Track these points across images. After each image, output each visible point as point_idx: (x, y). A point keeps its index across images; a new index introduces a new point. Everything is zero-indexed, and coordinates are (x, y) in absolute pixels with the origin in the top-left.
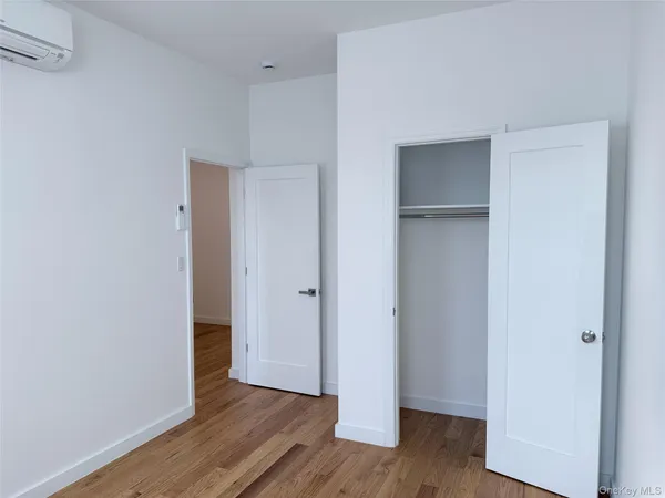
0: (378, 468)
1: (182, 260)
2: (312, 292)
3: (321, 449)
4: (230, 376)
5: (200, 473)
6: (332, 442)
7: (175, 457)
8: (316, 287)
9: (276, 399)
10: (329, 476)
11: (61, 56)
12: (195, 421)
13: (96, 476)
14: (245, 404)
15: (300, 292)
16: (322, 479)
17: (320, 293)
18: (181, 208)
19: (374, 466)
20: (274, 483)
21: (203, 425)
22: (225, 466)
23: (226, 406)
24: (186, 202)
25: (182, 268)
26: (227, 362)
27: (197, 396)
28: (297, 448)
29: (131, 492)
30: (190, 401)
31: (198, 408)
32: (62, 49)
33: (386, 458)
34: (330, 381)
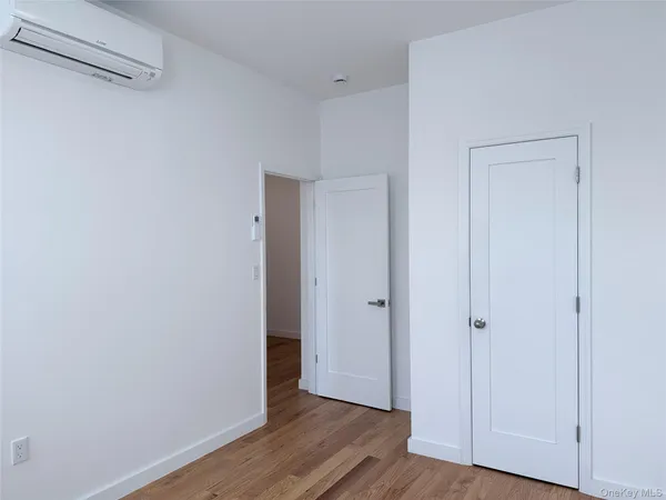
0: (455, 486)
1: (257, 268)
2: (382, 303)
3: (393, 463)
4: (300, 387)
5: (274, 478)
6: (405, 456)
7: (249, 462)
8: (385, 298)
9: (347, 411)
10: (403, 490)
11: (152, 75)
12: (267, 429)
13: (175, 476)
14: (315, 415)
15: (370, 303)
16: (397, 492)
17: (390, 304)
18: (257, 219)
19: (450, 483)
20: (346, 493)
21: (275, 433)
22: (298, 474)
23: (297, 415)
24: (261, 213)
25: (257, 277)
26: (298, 374)
27: (269, 405)
28: (368, 461)
29: (206, 493)
30: (263, 409)
31: (270, 416)
32: (153, 68)
33: (462, 476)
34: (400, 396)
